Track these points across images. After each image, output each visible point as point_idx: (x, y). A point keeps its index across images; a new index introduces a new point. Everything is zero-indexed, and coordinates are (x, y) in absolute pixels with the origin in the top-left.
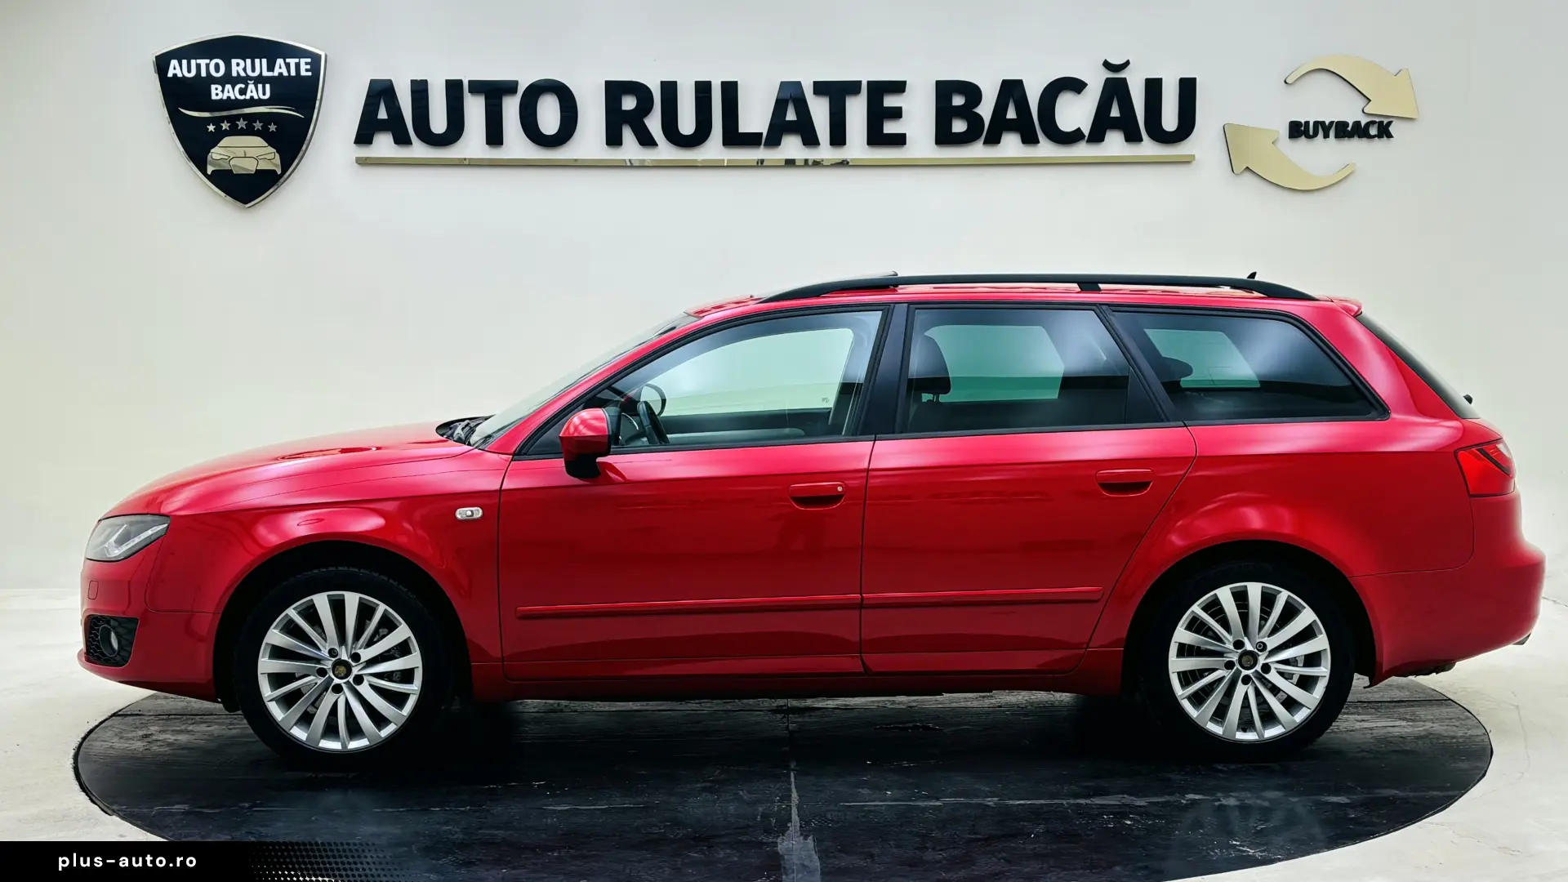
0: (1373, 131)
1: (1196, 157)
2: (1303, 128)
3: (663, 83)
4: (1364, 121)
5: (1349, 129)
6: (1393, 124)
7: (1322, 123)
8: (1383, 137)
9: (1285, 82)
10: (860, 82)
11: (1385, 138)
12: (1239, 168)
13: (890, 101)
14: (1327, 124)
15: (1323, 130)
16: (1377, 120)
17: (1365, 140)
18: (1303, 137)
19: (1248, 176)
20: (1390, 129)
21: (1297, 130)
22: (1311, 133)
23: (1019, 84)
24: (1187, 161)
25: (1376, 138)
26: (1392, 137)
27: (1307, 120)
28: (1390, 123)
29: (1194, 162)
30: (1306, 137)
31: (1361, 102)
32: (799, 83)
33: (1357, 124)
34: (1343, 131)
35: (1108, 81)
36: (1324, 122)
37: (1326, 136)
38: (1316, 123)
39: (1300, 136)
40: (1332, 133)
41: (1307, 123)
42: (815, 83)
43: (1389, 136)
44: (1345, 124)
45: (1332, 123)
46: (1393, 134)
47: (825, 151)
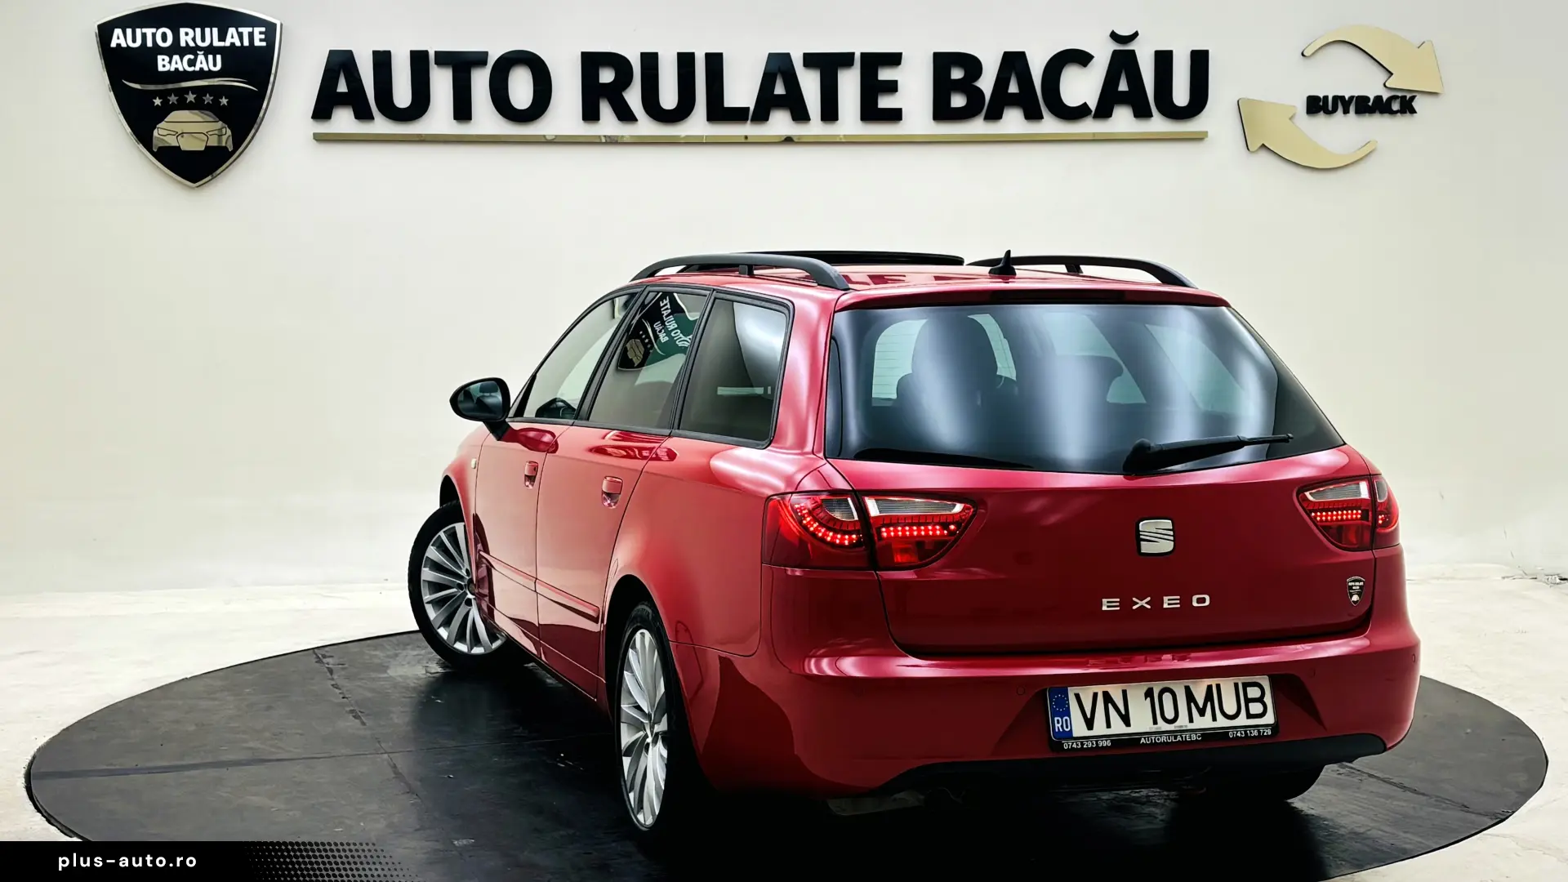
0: (1396, 106)
1: (1209, 134)
2: (1321, 104)
3: (643, 54)
4: (1386, 96)
5: (1370, 104)
6: (1416, 98)
7: (1342, 98)
8: (1406, 113)
9: (1303, 55)
10: (853, 54)
11: (1408, 114)
12: (1254, 146)
13: (885, 74)
14: (1347, 98)
15: (1342, 104)
16: (1400, 94)
17: (1386, 115)
18: (1322, 112)
19: (1264, 154)
20: (1413, 104)
21: (1315, 105)
22: (1330, 108)
23: (1022, 55)
24: (1199, 138)
25: (1399, 114)
26: (1416, 112)
27: (1326, 94)
28: (1413, 98)
29: (1206, 139)
30: (1325, 112)
31: (1383, 76)
32: (788, 55)
33: (1378, 98)
34: (1364, 106)
35: (1115, 53)
36: (1344, 97)
37: (1346, 111)
38: (1336, 98)
39: (1319, 112)
40: (1352, 108)
41: (1326, 98)
42: (805, 55)
43: (1413, 111)
44: (1367, 99)
45: (1352, 98)
46: (1417, 110)
47: (815, 127)
